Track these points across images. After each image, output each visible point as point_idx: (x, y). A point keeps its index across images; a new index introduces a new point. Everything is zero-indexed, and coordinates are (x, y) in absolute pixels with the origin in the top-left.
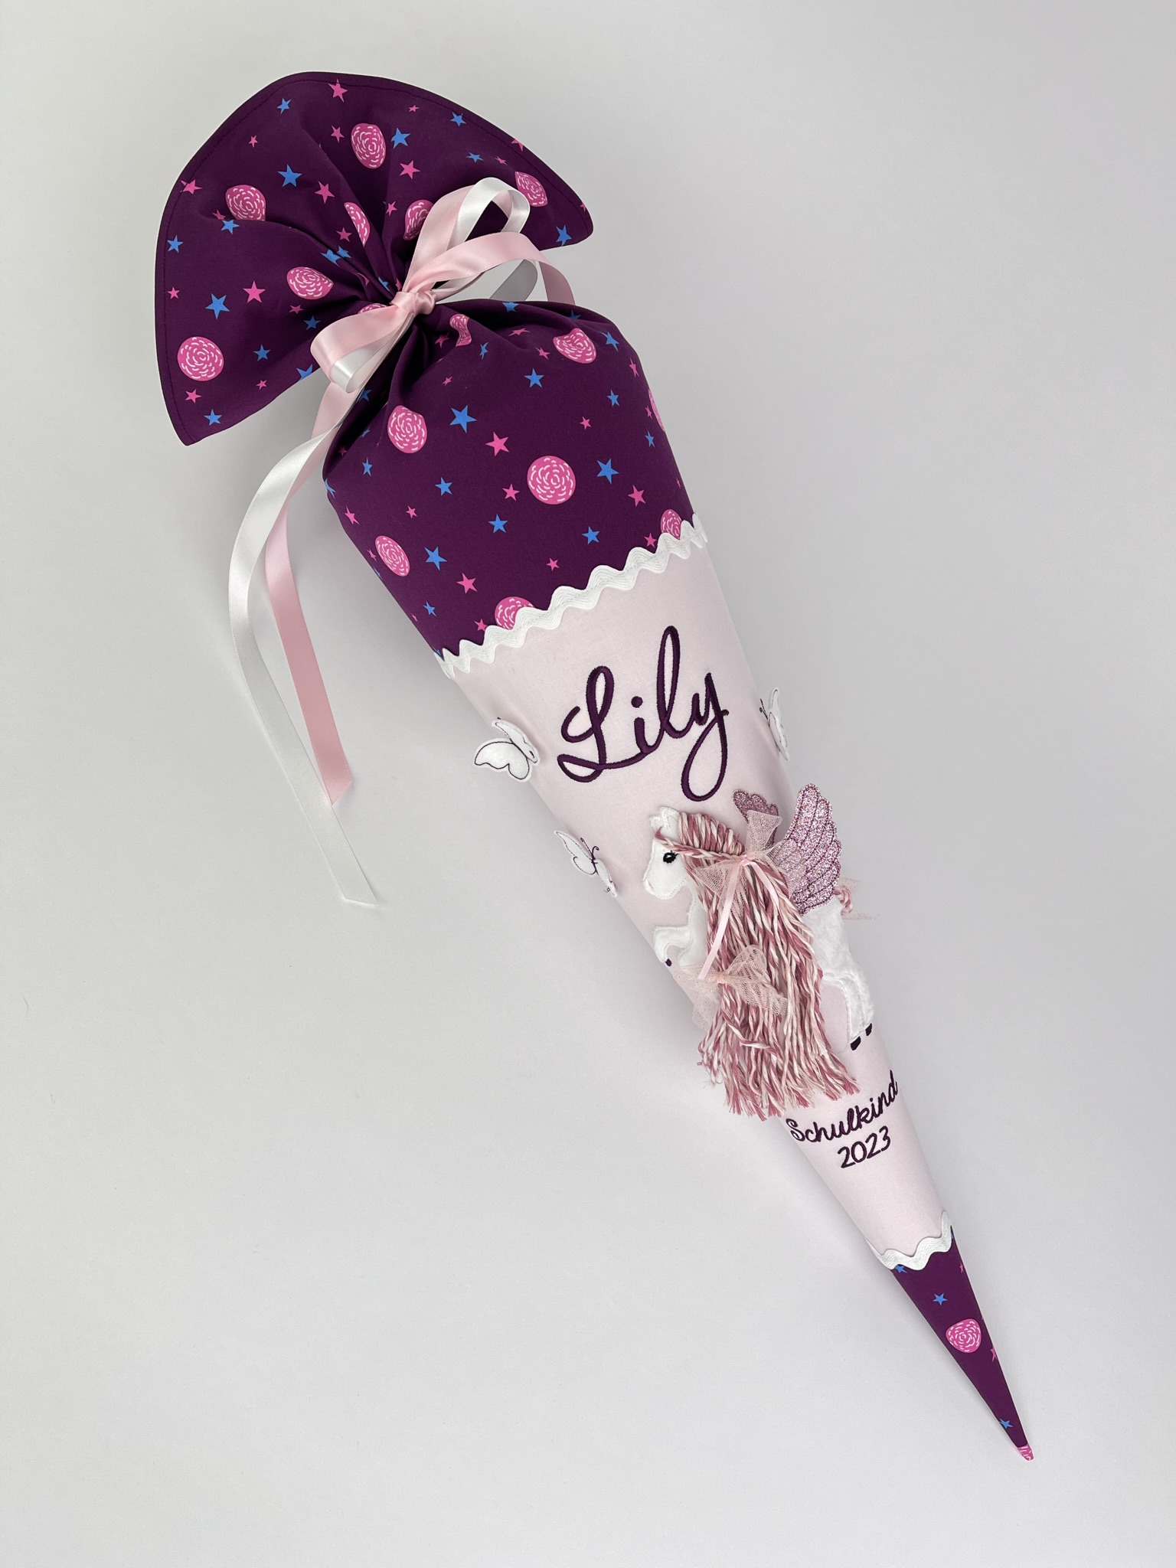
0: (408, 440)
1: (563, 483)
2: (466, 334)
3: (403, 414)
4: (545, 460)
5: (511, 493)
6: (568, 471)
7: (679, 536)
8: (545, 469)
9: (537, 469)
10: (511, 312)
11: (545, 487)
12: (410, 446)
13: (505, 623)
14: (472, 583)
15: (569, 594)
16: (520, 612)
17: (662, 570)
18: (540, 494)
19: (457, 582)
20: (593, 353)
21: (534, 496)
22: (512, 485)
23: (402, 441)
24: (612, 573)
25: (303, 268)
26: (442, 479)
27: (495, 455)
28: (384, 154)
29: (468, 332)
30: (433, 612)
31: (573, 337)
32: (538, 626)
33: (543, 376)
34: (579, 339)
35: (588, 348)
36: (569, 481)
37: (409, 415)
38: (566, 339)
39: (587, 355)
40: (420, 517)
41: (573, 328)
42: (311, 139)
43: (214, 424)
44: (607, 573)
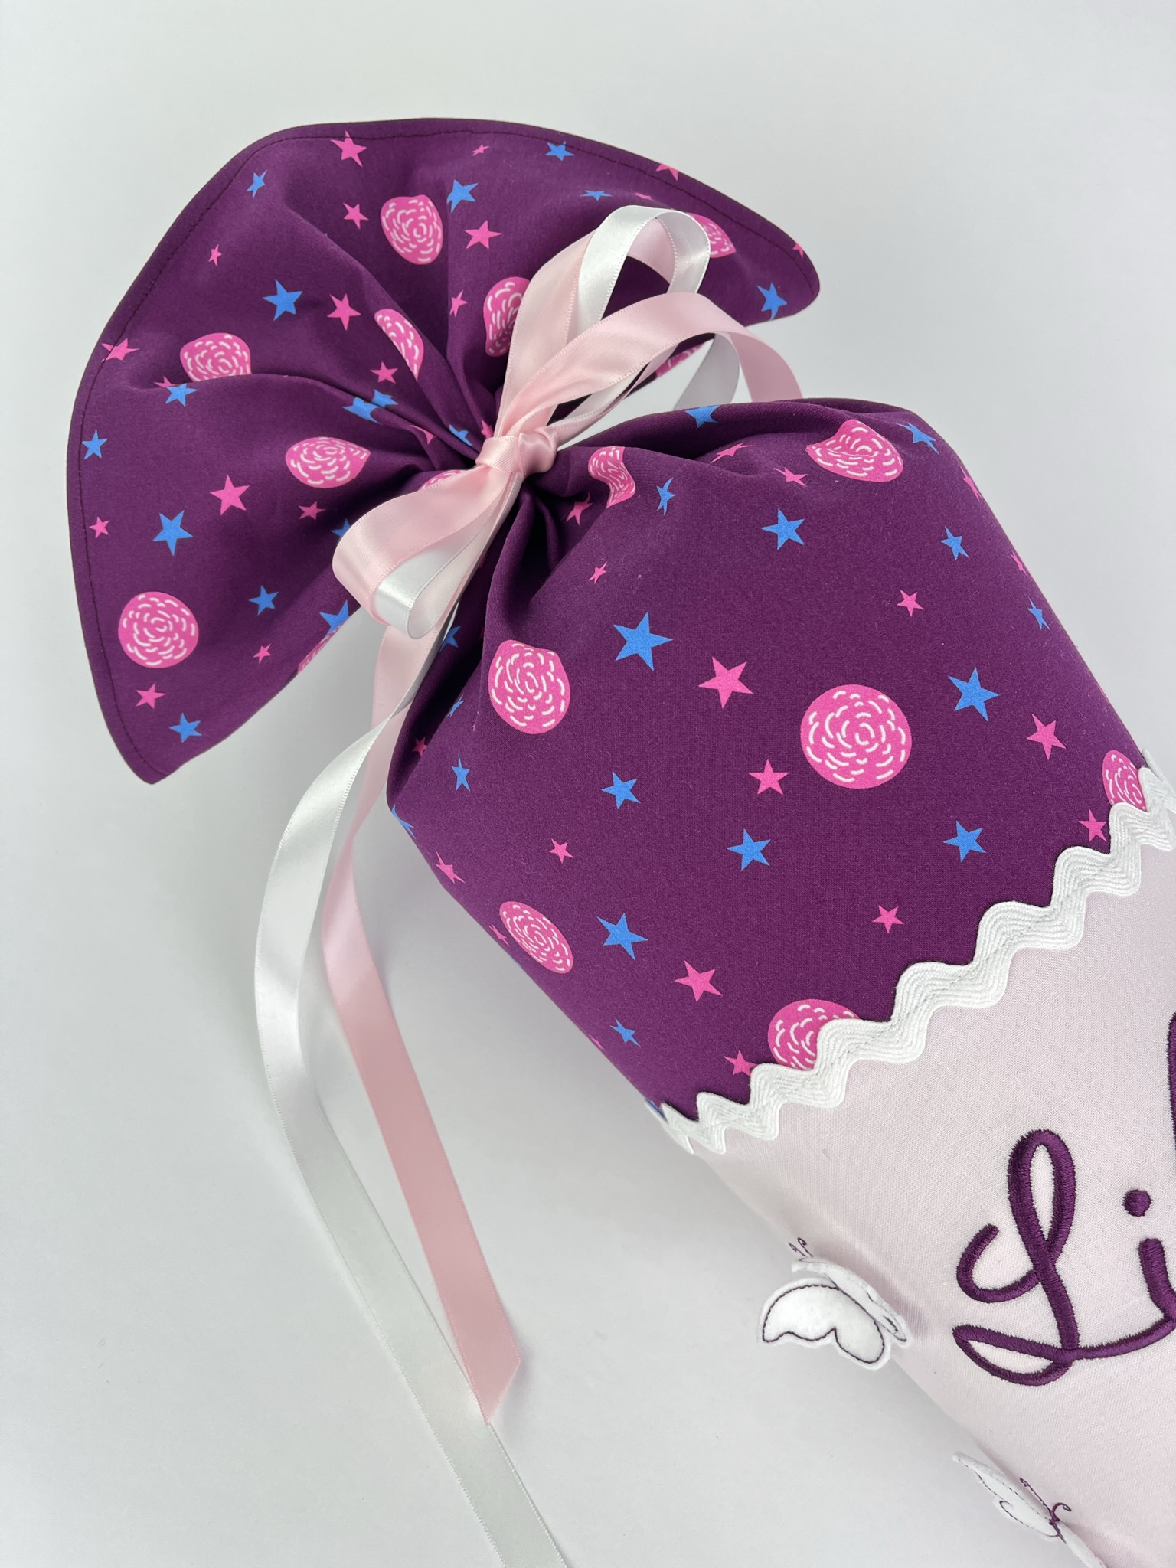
0: (533, 708)
1: (883, 739)
2: (622, 480)
3: (516, 656)
4: (835, 696)
5: (769, 779)
6: (890, 711)
7: (1144, 804)
8: (838, 715)
9: (820, 719)
10: (706, 424)
11: (844, 754)
12: (539, 719)
13: (794, 1058)
14: (709, 980)
15: (935, 979)
16: (826, 1031)
17: (1134, 886)
18: (834, 771)
19: (676, 981)
20: (897, 460)
21: (821, 777)
22: (768, 762)
23: (520, 711)
24: (1025, 915)
25: (315, 438)
26: (614, 774)
27: (723, 706)
28: (440, 236)
29: (628, 476)
30: (632, 1040)
31: (845, 439)
32: (872, 1058)
33: (801, 521)
34: (858, 440)
35: (884, 451)
36: (897, 731)
37: (528, 656)
38: (832, 446)
39: (885, 464)
40: (580, 859)
41: (843, 420)
42: (304, 221)
43: (191, 739)
44: (1014, 919)
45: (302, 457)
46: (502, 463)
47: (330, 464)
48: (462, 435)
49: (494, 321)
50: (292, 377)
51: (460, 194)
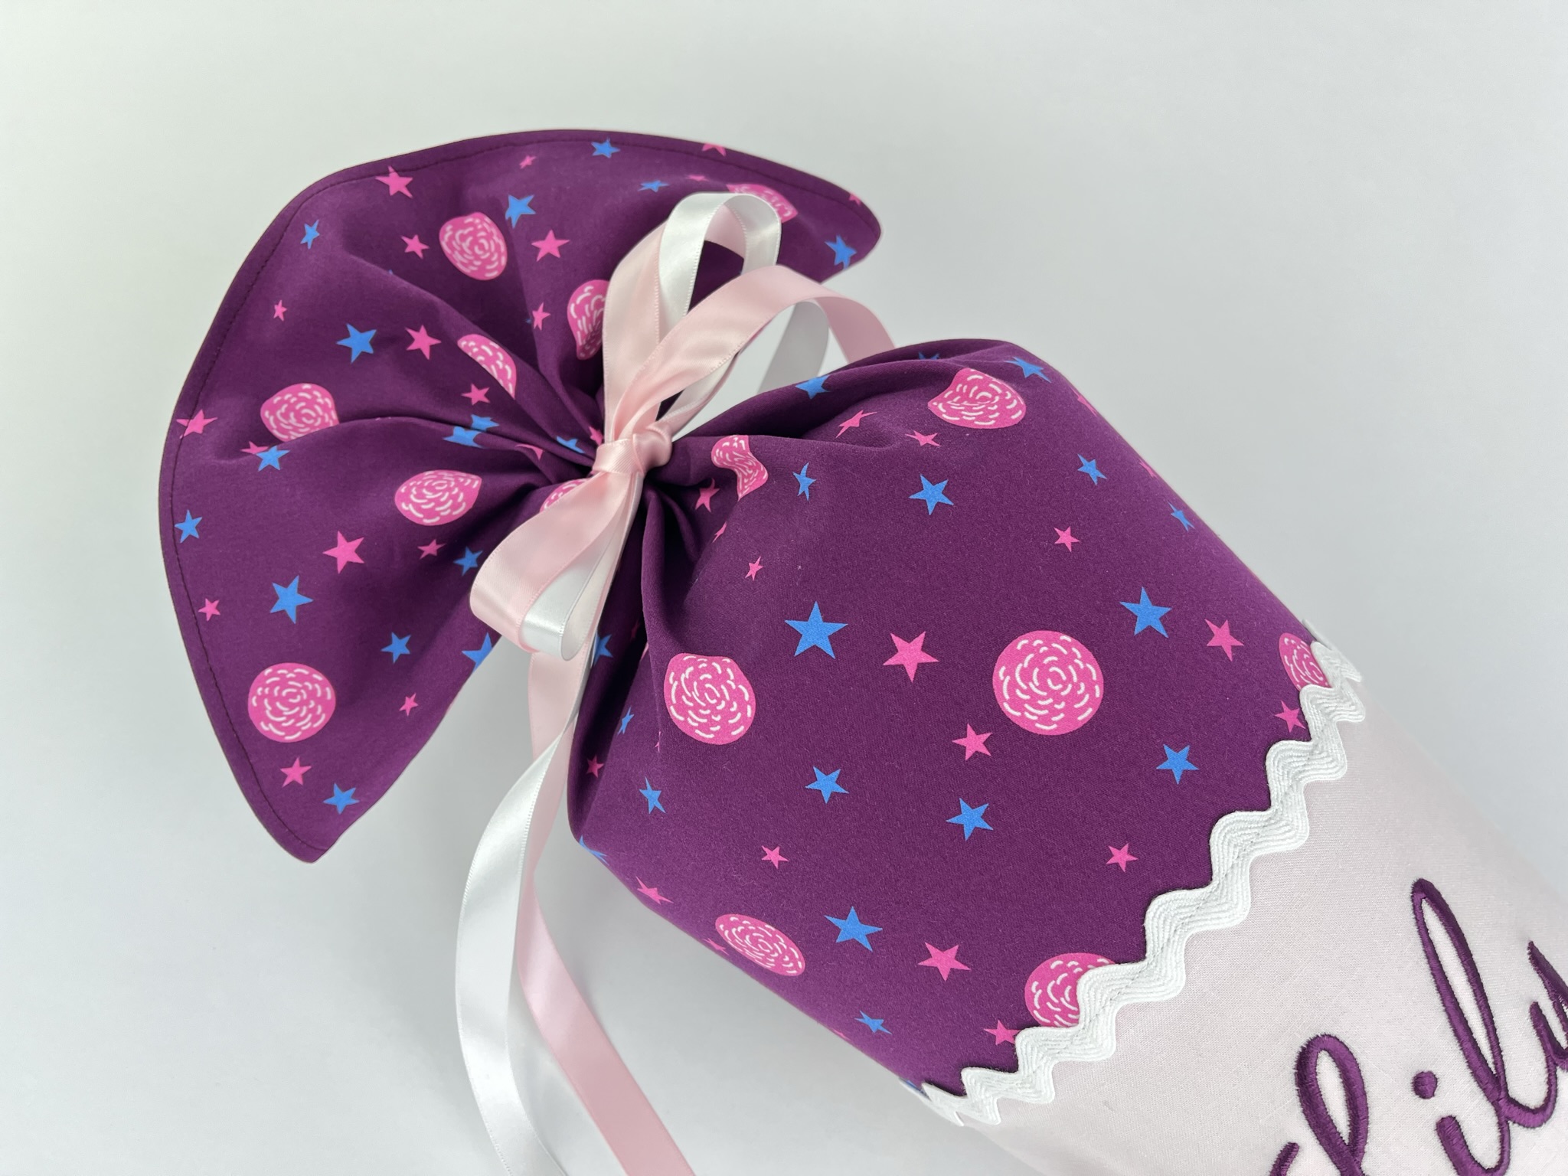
0: (718, 718)
1: (1075, 679)
2: (750, 467)
3: (690, 669)
4: (1019, 647)
5: (974, 743)
6: (1074, 650)
7: (1326, 680)
8: (1026, 665)
9: (1010, 672)
10: (818, 395)
11: (1040, 702)
12: (727, 728)
13: (1057, 1016)
14: (953, 957)
15: (1179, 907)
16: (1083, 984)
17: (1342, 767)
18: (1036, 721)
19: (920, 964)
20: (1018, 401)
21: (1024, 730)
22: (968, 726)
23: (705, 724)
24: (1251, 823)
25: (421, 475)
26: (815, 769)
27: (912, 680)
28: (503, 248)
29: (756, 462)
30: (882, 1029)
31: (961, 389)
32: (1135, 1001)
33: (945, 482)
34: (976, 388)
35: (1004, 395)
36: (1086, 669)
37: (703, 667)
38: (951, 398)
39: (1009, 407)
40: (796, 861)
41: (956, 371)
42: (368, 264)
43: (348, 808)
44: (1241, 829)
45: (412, 497)
46: (621, 466)
47: (443, 499)
48: (572, 444)
49: (580, 327)
50: (386, 419)
51: (517, 209)
